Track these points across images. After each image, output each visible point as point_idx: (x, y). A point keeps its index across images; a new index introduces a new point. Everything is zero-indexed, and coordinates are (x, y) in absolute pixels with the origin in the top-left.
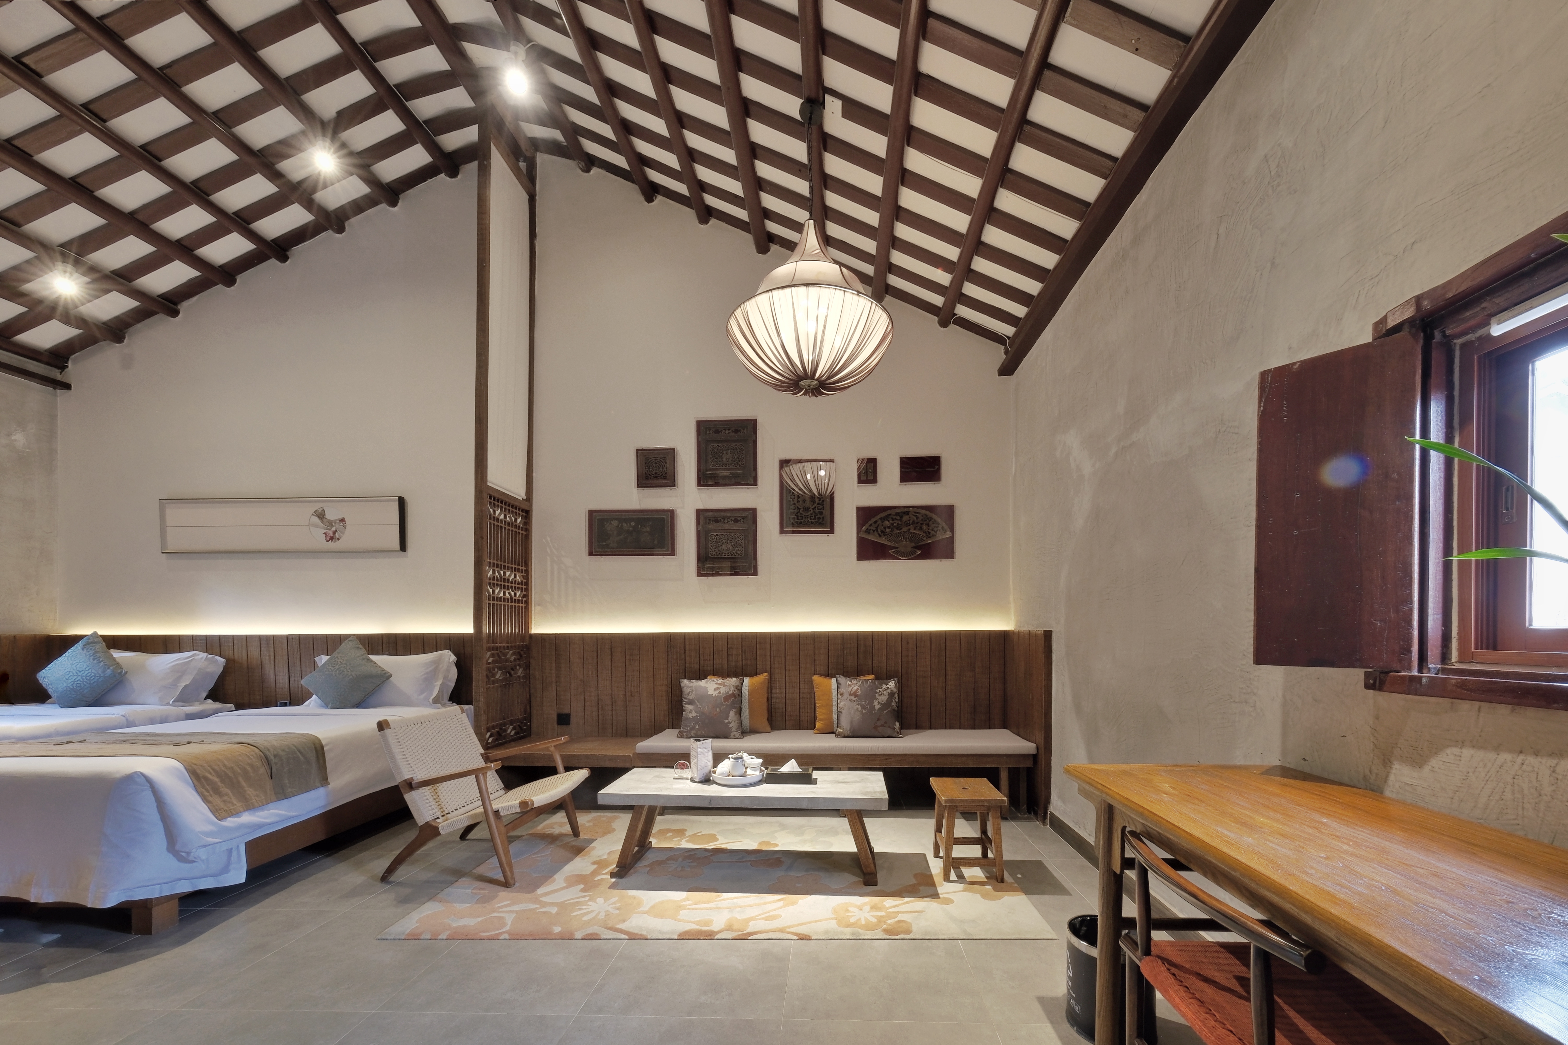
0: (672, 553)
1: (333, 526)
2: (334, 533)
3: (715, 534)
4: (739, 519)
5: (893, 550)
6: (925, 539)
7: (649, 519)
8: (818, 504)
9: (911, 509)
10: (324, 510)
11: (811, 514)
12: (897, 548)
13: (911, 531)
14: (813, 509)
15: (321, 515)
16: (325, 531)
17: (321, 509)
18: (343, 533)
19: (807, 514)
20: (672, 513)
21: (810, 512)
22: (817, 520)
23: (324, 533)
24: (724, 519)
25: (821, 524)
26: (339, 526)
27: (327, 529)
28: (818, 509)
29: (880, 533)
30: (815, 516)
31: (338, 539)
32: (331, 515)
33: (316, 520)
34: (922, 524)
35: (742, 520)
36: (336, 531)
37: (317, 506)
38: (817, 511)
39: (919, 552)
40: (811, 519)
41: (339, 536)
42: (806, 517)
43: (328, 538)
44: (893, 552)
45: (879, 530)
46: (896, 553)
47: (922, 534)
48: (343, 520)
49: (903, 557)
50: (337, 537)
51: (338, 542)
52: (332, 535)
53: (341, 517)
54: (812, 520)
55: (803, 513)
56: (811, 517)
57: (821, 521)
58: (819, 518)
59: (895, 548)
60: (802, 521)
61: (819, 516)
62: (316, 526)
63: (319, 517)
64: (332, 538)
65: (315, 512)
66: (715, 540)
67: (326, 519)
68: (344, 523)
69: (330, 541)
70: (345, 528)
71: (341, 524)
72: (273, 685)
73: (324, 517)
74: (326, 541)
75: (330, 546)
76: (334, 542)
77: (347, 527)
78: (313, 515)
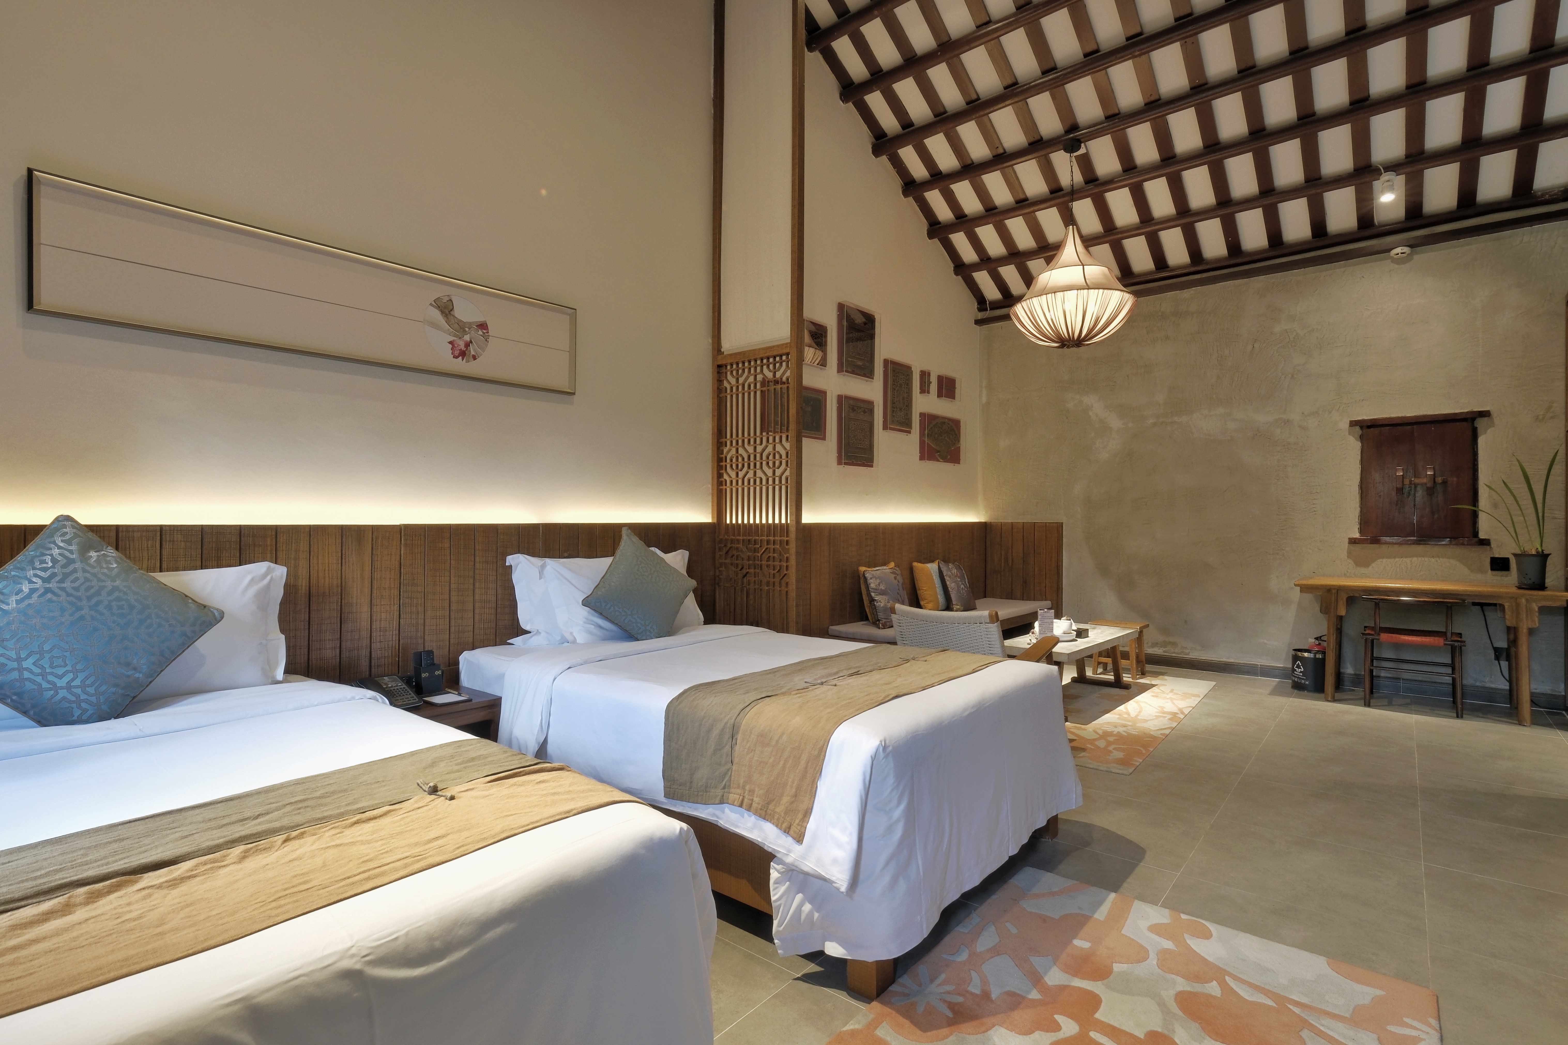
1: (465, 333)
2: (467, 345)
7: (811, 399)
10: (451, 300)
15: (446, 308)
16: (451, 338)
17: (447, 298)
18: (483, 350)
23: (450, 343)
26: (476, 335)
27: (455, 336)
31: (474, 358)
32: (465, 312)
33: (436, 315)
36: (471, 342)
37: (440, 292)
41: (475, 350)
43: (457, 353)
48: (483, 326)
50: (473, 353)
51: (473, 363)
52: (464, 349)
53: (480, 319)
62: (434, 325)
63: (442, 312)
64: (463, 354)
65: (434, 301)
67: (454, 316)
68: (485, 331)
69: (460, 358)
70: (486, 341)
71: (480, 332)
72: (365, 624)
73: (452, 313)
74: (454, 357)
75: (460, 365)
76: (468, 361)
77: (490, 339)
78: (431, 304)
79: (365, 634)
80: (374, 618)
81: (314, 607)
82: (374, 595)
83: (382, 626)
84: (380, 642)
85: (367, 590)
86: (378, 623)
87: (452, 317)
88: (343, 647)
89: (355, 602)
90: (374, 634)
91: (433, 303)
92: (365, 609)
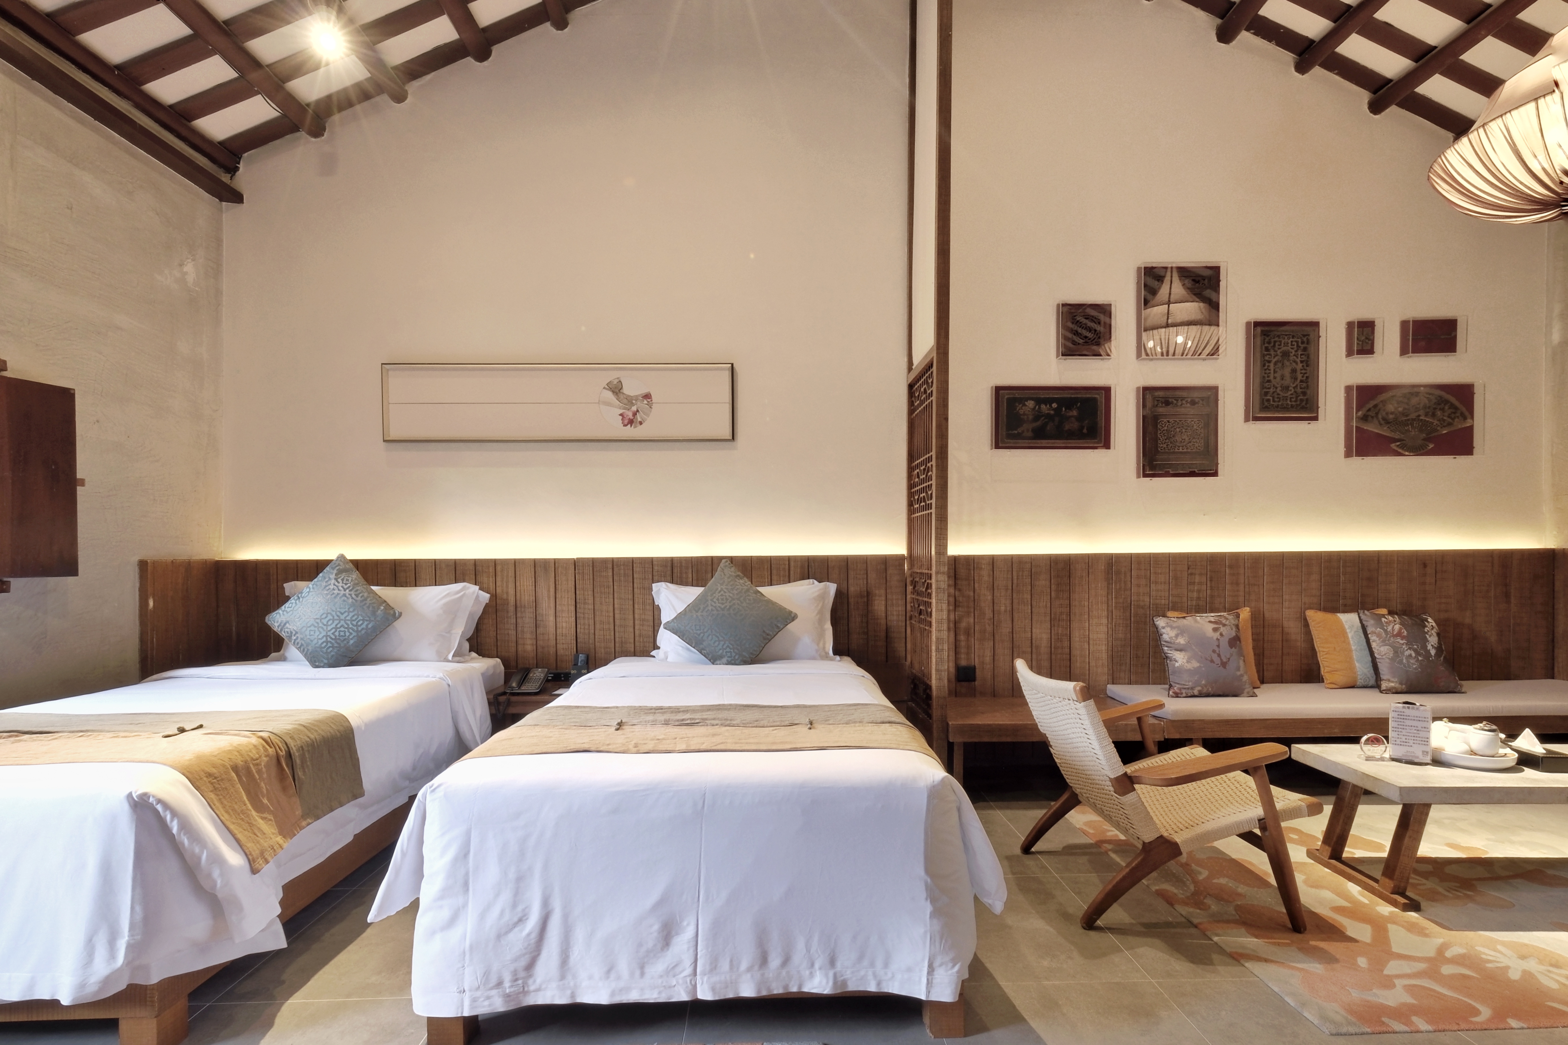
0: (1107, 446)
1: (633, 404)
2: (635, 414)
3: (1165, 420)
4: (1197, 400)
5: (1398, 443)
6: (1438, 428)
7: (1076, 400)
8: (1301, 381)
9: (1422, 388)
10: (620, 381)
11: (1292, 394)
12: (1404, 440)
13: (1421, 418)
14: (1294, 388)
15: (616, 389)
16: (621, 411)
17: (617, 381)
18: (648, 415)
19: (1286, 395)
20: (1107, 390)
21: (1290, 393)
22: (1298, 403)
23: (621, 415)
24: (1177, 400)
25: (1304, 409)
26: (643, 405)
27: (625, 408)
28: (1301, 388)
29: (1381, 420)
30: (1297, 397)
31: (641, 423)
32: (632, 388)
33: (609, 395)
34: (1435, 409)
35: (1201, 402)
36: (638, 411)
37: (612, 376)
38: (1299, 390)
39: (1431, 446)
40: (1291, 401)
41: (641, 417)
42: (1285, 398)
43: (626, 422)
44: (1398, 446)
45: (1380, 416)
46: (1402, 447)
47: (1436, 422)
48: (647, 396)
49: (1410, 452)
50: (639, 419)
51: (640, 427)
52: (631, 417)
53: (644, 391)
54: (1293, 403)
55: (1281, 393)
56: (1291, 398)
57: (1304, 404)
58: (1302, 400)
59: (1399, 440)
60: (1280, 403)
61: (1301, 397)
62: (608, 404)
63: (613, 392)
64: (631, 422)
65: (607, 385)
66: (1166, 428)
67: (623, 393)
68: (649, 400)
69: (629, 425)
70: (651, 407)
71: (645, 402)
72: (552, 630)
73: (621, 391)
74: (624, 426)
75: (630, 432)
76: (635, 427)
77: (654, 406)
78: (604, 388)
79: (552, 637)
80: (558, 626)
81: (519, 615)
82: (557, 609)
83: (564, 632)
84: (563, 644)
85: (552, 605)
86: (561, 630)
87: (621, 394)
88: (538, 644)
89: (544, 613)
90: (558, 638)
91: (606, 387)
92: (552, 618)
